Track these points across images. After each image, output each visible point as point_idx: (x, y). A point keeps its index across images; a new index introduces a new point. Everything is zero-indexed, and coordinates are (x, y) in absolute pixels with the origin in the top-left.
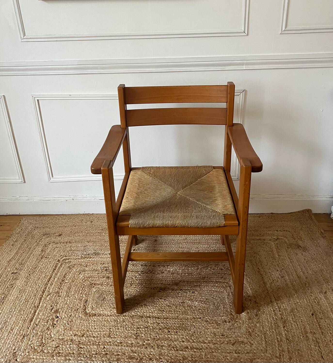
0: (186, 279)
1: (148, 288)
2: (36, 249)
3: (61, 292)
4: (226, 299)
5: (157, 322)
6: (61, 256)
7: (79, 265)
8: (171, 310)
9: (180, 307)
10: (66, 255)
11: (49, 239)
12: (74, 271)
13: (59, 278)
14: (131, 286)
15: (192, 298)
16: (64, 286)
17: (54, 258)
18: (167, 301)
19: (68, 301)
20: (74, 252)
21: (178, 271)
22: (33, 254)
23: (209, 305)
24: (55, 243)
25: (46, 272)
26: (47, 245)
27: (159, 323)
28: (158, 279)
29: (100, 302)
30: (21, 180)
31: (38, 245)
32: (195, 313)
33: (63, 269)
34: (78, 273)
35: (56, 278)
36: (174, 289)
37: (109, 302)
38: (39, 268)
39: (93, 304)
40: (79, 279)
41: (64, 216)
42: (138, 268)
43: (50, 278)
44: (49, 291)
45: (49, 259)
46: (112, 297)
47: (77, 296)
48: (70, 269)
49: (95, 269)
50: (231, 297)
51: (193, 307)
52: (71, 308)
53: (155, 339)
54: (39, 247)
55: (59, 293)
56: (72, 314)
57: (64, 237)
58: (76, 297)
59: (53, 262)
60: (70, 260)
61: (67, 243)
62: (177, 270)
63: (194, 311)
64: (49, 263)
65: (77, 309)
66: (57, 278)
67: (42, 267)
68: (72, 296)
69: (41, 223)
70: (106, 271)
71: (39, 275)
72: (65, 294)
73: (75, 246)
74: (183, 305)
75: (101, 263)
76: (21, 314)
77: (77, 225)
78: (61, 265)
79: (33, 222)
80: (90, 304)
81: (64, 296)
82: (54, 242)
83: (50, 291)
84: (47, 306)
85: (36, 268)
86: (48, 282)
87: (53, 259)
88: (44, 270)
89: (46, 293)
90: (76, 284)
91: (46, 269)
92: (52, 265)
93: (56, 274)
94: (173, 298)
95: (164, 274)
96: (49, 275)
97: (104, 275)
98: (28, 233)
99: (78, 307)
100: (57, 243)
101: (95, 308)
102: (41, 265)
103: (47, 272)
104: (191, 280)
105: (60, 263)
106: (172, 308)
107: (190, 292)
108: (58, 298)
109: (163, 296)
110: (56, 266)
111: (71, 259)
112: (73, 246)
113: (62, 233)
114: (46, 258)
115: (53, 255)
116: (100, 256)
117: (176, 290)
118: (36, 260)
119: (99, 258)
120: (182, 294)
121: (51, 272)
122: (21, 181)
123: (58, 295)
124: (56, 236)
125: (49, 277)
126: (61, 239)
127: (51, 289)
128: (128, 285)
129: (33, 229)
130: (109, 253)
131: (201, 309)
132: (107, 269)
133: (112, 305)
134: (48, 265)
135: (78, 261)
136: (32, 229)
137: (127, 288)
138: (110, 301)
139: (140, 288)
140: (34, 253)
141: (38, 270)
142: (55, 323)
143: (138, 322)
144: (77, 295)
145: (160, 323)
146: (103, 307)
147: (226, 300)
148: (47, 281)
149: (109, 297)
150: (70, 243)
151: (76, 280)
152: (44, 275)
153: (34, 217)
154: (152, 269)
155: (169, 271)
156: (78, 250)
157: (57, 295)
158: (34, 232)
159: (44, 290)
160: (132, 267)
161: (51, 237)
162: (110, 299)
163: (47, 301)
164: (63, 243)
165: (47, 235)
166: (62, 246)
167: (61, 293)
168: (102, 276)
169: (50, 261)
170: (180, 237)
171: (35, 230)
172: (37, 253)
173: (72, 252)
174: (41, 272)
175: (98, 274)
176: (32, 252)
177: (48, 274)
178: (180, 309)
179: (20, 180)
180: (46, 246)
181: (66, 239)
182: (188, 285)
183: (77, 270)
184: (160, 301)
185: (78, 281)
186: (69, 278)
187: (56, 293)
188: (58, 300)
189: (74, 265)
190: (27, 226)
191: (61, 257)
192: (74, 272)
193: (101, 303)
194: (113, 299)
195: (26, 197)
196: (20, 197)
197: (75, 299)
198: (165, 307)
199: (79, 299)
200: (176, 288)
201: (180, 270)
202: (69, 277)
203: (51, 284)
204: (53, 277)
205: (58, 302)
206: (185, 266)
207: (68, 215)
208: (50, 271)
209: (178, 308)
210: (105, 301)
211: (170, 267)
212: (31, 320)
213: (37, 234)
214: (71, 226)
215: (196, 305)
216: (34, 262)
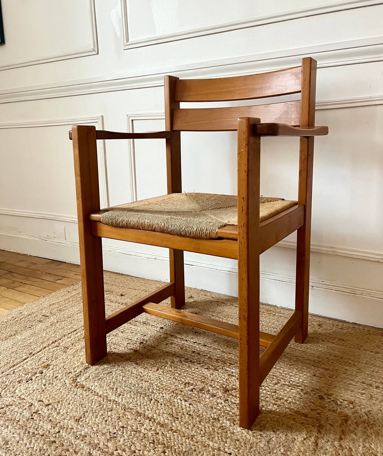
1: (177, 382)
4: (298, 443)
5: (155, 430)
8: (190, 421)
9: (208, 423)
11: (108, 296)
14: (156, 371)
16: (80, 343)
18: (193, 407)
19: (69, 360)
22: (80, 304)
23: (258, 441)
27: (158, 434)
28: (203, 375)
29: (102, 375)
32: (226, 442)
35: (79, 333)
36: (215, 396)
37: (112, 379)
38: (73, 319)
39: (92, 374)
41: (142, 280)
42: (186, 354)
44: (60, 344)
46: (121, 374)
49: (129, 338)
51: (229, 432)
52: (65, 369)
53: (135, 452)
55: (68, 349)
56: (60, 375)
57: (125, 298)
61: (122, 304)
63: (226, 438)
65: (70, 372)
68: (78, 357)
69: (113, 281)
70: (140, 344)
71: (66, 325)
72: (73, 351)
76: (11, 356)
80: (89, 372)
81: (71, 353)
82: (110, 300)
83: (62, 344)
84: (43, 357)
85: (70, 317)
86: (69, 334)
88: (76, 322)
89: (56, 344)
91: (79, 322)
94: (206, 406)
95: (216, 372)
96: (76, 328)
97: (134, 347)
99: (73, 371)
100: (113, 302)
101: (90, 379)
102: (77, 316)
103: (76, 325)
106: (194, 420)
109: (191, 399)
113: (126, 294)
116: (148, 327)
117: (217, 398)
119: (145, 329)
120: (224, 407)
123: (65, 350)
124: (118, 295)
126: (120, 299)
127: (64, 342)
128: (153, 369)
130: (161, 327)
131: (241, 440)
132: (144, 342)
133: (112, 384)
137: (150, 372)
138: (114, 378)
139: (167, 378)
141: (70, 320)
142: (33, 377)
143: (129, 419)
145: (160, 433)
146: (100, 382)
148: (67, 333)
149: (118, 373)
152: (71, 327)
154: (204, 360)
155: (227, 371)
159: (57, 341)
160: (177, 350)
161: (112, 295)
163: (48, 352)
164: (119, 303)
165: (109, 292)
167: (70, 349)
168: (130, 348)
181: (125, 301)
188: (60, 355)
194: (121, 378)
195: (109, 247)
197: (77, 361)
198: (184, 414)
199: (82, 362)
200: (220, 395)
203: (69, 338)
205: (58, 357)
207: (147, 279)
209: (202, 423)
212: (14, 365)
215: (235, 431)
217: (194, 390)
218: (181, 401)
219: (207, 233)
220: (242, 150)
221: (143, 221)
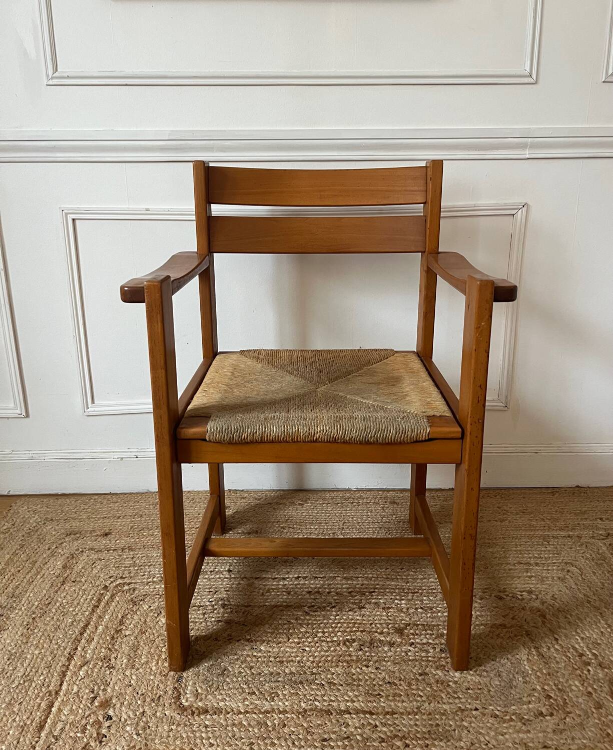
0: (419, 621)
1: (330, 644)
2: (48, 564)
3: (116, 659)
4: (525, 663)
5: (370, 724)
6: (110, 578)
7: (157, 596)
8: (397, 691)
9: (419, 684)
10: (124, 576)
11: (79, 542)
12: (145, 608)
13: (108, 625)
14: (288, 640)
15: (444, 663)
16: (121, 643)
17: (93, 582)
18: (383, 671)
19: (134, 677)
20: (142, 569)
21: (398, 604)
22: (42, 574)
23: (488, 679)
24: (96, 550)
25: (74, 613)
26: (75, 556)
27: (376, 726)
28: (353, 621)
29: (215, 679)
30: (20, 410)
31: (53, 555)
32: (459, 698)
33: (118, 606)
34: (154, 613)
35: (101, 627)
36: (394, 644)
37: (237, 679)
38: (58, 604)
39: (197, 685)
40: (157, 627)
41: (114, 497)
42: (302, 599)
43: (87, 626)
44: (84, 657)
45: (81, 584)
46: (243, 666)
47: (155, 666)
48: (135, 603)
49: (196, 605)
50: (535, 657)
51: (451, 683)
52: (143, 695)
54: (57, 560)
55: (110, 660)
56: (146, 709)
57: (115, 537)
58: (154, 668)
59: (92, 592)
60: (132, 586)
61: (123, 549)
62: (396, 601)
63: (455, 692)
64: (81, 593)
65: (157, 696)
66: (104, 627)
67: (64, 601)
68: (143, 667)
69: (59, 511)
70: (224, 608)
71: (58, 619)
72: (125, 661)
73: (143, 555)
74: (424, 680)
75: (210, 590)
76: (14, 712)
77: (145, 515)
78: (113, 596)
79: (41, 510)
80: (190, 684)
81: (123, 666)
82: (92, 549)
83: (88, 655)
84: (81, 691)
85: (49, 604)
86: (81, 634)
87: (91, 585)
88: (71, 609)
89: (77, 660)
90: (151, 637)
91: (76, 607)
92: (89, 597)
93: (100, 617)
94: (396, 663)
95: (365, 611)
96: (83, 619)
97: (219, 617)
98: (29, 531)
99: (161, 693)
100: (101, 551)
101: (202, 694)
102: (61, 598)
103: (77, 614)
104: (432, 622)
105: (108, 593)
106: (400, 687)
107: (434, 648)
108: (108, 672)
109: (370, 661)
110: (99, 599)
111: (135, 583)
112: (138, 556)
113: (111, 530)
114: (74, 582)
115: (92, 575)
116: (207, 576)
117: (399, 646)
118: (49, 587)
119: (204, 580)
120: (417, 654)
121: (87, 613)
122: (20, 412)
123: (108, 664)
124: (97, 536)
125: (82, 625)
126: (108, 542)
127: (89, 652)
128: (281, 639)
129: (40, 523)
130: (226, 569)
131: (471, 687)
132: (226, 603)
133: (245, 686)
134: (80, 598)
135: (153, 587)
136: (38, 524)
137: (280, 645)
138: (239, 677)
139: (312, 644)
140: (43, 572)
141: (56, 609)
142: (104, 731)
143: (322, 725)
144: (154, 664)
145: (378, 724)
146: (223, 693)
147: (525, 665)
148: (77, 634)
149: (237, 666)
150: (130, 549)
151: (151, 628)
152: (71, 620)
153: (42, 500)
154: (335, 600)
155: (375, 603)
156: (151, 565)
157: (105, 665)
158: (44, 530)
159: (72, 654)
160: (285, 597)
161: (85, 538)
162: (240, 673)
163: (79, 679)
164: (114, 550)
165: (74, 534)
166: (112, 556)
167: (114, 659)
168: (213, 619)
169: (83, 588)
170: (387, 534)
171: (46, 524)
172: (52, 573)
173: (136, 568)
174: (63, 614)
175: (204, 616)
176: (39, 570)
177: (81, 617)
178: (419, 689)
179: (17, 409)
180: (73, 557)
181: (122, 543)
182: (428, 634)
183: (152, 608)
184: (367, 672)
185: (154, 632)
186: (132, 625)
187: (102, 661)
188: (108, 676)
189: (144, 595)
190: (26, 516)
191: (112, 579)
192: (145, 611)
193: (218, 681)
194: (248, 672)
195: (28, 452)
196: (14, 452)
197: (150, 674)
198: (381, 685)
199: (161, 672)
200: (398, 640)
201: (403, 602)
202: (133, 622)
203: (90, 641)
204: (92, 623)
205: (109, 680)
206: (412, 593)
207: (122, 494)
208: (86, 611)
209: (414, 687)
210: (228, 676)
211: (378, 596)
212: (41, 726)
213: (52, 533)
214: (131, 516)
215: (456, 679)
216: (45, 592)
217: (362, 647)
218: (361, 669)
219: (414, 436)
220: (483, 324)
221: (294, 430)
